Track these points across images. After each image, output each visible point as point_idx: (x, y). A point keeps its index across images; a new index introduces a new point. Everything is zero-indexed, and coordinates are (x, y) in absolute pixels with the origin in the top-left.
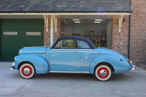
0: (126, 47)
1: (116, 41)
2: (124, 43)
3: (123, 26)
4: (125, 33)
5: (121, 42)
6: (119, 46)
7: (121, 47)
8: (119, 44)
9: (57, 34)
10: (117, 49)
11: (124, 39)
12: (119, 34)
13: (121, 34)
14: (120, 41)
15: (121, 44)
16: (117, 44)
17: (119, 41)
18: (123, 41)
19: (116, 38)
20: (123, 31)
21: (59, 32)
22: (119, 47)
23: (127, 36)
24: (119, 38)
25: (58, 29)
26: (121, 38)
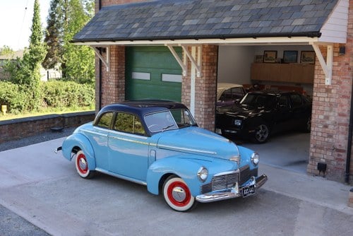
0: (344, 127)
1: (321, 108)
2: (340, 115)
3: (339, 68)
4: (343, 88)
5: (332, 114)
6: (328, 122)
7: (331, 127)
8: (327, 118)
9: (202, 82)
10: (321, 130)
11: (342, 106)
12: (328, 90)
13: (333, 91)
14: (331, 111)
15: (332, 119)
16: (321, 117)
17: (327, 108)
18: (337, 110)
19: (321, 99)
20: (339, 83)
21: (204, 78)
22: (326, 126)
23: (348, 98)
24: (327, 100)
25: (204, 71)
26: (332, 100)
